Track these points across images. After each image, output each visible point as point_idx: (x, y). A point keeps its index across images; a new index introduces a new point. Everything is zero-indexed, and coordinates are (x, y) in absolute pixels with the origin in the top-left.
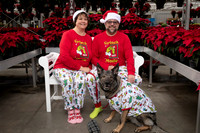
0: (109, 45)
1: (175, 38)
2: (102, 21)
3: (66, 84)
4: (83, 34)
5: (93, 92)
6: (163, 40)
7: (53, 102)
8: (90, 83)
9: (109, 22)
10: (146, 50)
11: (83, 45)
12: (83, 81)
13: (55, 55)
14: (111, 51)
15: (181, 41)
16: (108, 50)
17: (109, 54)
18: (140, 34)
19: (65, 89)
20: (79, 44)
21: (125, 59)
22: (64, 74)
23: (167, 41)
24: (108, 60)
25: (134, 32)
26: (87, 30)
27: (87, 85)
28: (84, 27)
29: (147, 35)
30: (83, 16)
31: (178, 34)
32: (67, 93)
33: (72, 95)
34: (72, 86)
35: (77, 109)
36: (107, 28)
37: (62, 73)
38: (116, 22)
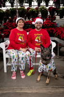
3: (14, 58)
5: (29, 62)
8: (28, 57)
9: (37, 23)
11: (22, 36)
12: (24, 56)
14: (38, 39)
16: (36, 38)
19: (13, 60)
25: (49, 29)
32: (13, 63)
33: (16, 64)
34: (17, 59)
35: (22, 71)
36: (36, 26)
37: (12, 52)
38: (41, 23)
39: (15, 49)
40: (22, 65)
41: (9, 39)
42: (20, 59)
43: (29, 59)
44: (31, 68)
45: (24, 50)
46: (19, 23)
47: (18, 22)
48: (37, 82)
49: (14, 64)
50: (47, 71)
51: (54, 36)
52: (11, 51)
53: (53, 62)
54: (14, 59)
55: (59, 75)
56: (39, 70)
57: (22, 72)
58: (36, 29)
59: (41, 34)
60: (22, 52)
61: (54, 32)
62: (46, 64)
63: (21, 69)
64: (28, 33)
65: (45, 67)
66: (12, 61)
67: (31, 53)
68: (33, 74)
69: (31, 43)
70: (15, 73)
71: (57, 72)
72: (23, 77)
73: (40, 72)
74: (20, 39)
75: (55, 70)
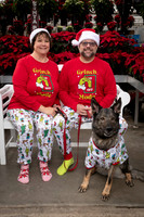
0: (84, 75)
3: (23, 131)
4: (45, 60)
5: (62, 141)
8: (58, 129)
9: (84, 43)
10: (131, 80)
11: (44, 75)
14: (86, 84)
16: (81, 82)
17: (84, 88)
18: (124, 59)
19: (22, 138)
32: (23, 143)
33: (29, 146)
34: (31, 134)
35: (44, 162)
36: (81, 51)
37: (20, 116)
38: (93, 43)
39: (27, 109)
40: (44, 149)
42: (40, 134)
43: (61, 134)
44: (67, 157)
45: (50, 110)
46: (37, 44)
47: (34, 40)
48: (82, 190)
49: (23, 147)
50: (107, 166)
51: (126, 74)
52: (16, 112)
53: (121, 143)
54: (25, 134)
55: (135, 174)
56: (87, 162)
57: (45, 165)
58: (81, 59)
59: (95, 72)
60: (45, 116)
61: (127, 64)
62: (105, 149)
63: (41, 159)
64: (60, 67)
65: (101, 156)
66: (21, 140)
67: (66, 119)
68: (70, 170)
69: (69, 93)
70: (26, 168)
71: (131, 168)
72: (47, 178)
73: (89, 166)
74: (39, 84)
75: (126, 163)
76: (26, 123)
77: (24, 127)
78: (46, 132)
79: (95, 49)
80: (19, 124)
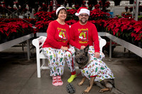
0: (82, 31)
1: (128, 27)
2: (77, 14)
4: (63, 24)
5: (70, 64)
6: (119, 28)
7: (42, 70)
8: (68, 58)
9: (82, 15)
10: (108, 35)
11: (63, 31)
12: (63, 56)
13: (43, 38)
14: (83, 36)
15: (133, 29)
17: (82, 38)
18: (103, 23)
20: (60, 31)
21: (93, 41)
22: (50, 51)
23: (123, 28)
24: (80, 42)
25: (99, 22)
26: (65, 21)
27: (66, 59)
28: (64, 18)
29: (108, 25)
30: (63, 11)
31: (130, 24)
35: (59, 76)
36: (80, 19)
38: (86, 15)
40: (60, 68)
41: (46, 34)
43: (69, 61)
49: (52, 67)
52: (47, 49)
58: (80, 23)
59: (87, 29)
60: (61, 51)
74: (60, 36)
76: (52, 54)
77: (51, 56)
78: (61, 59)
79: (87, 18)
80: (49, 55)
